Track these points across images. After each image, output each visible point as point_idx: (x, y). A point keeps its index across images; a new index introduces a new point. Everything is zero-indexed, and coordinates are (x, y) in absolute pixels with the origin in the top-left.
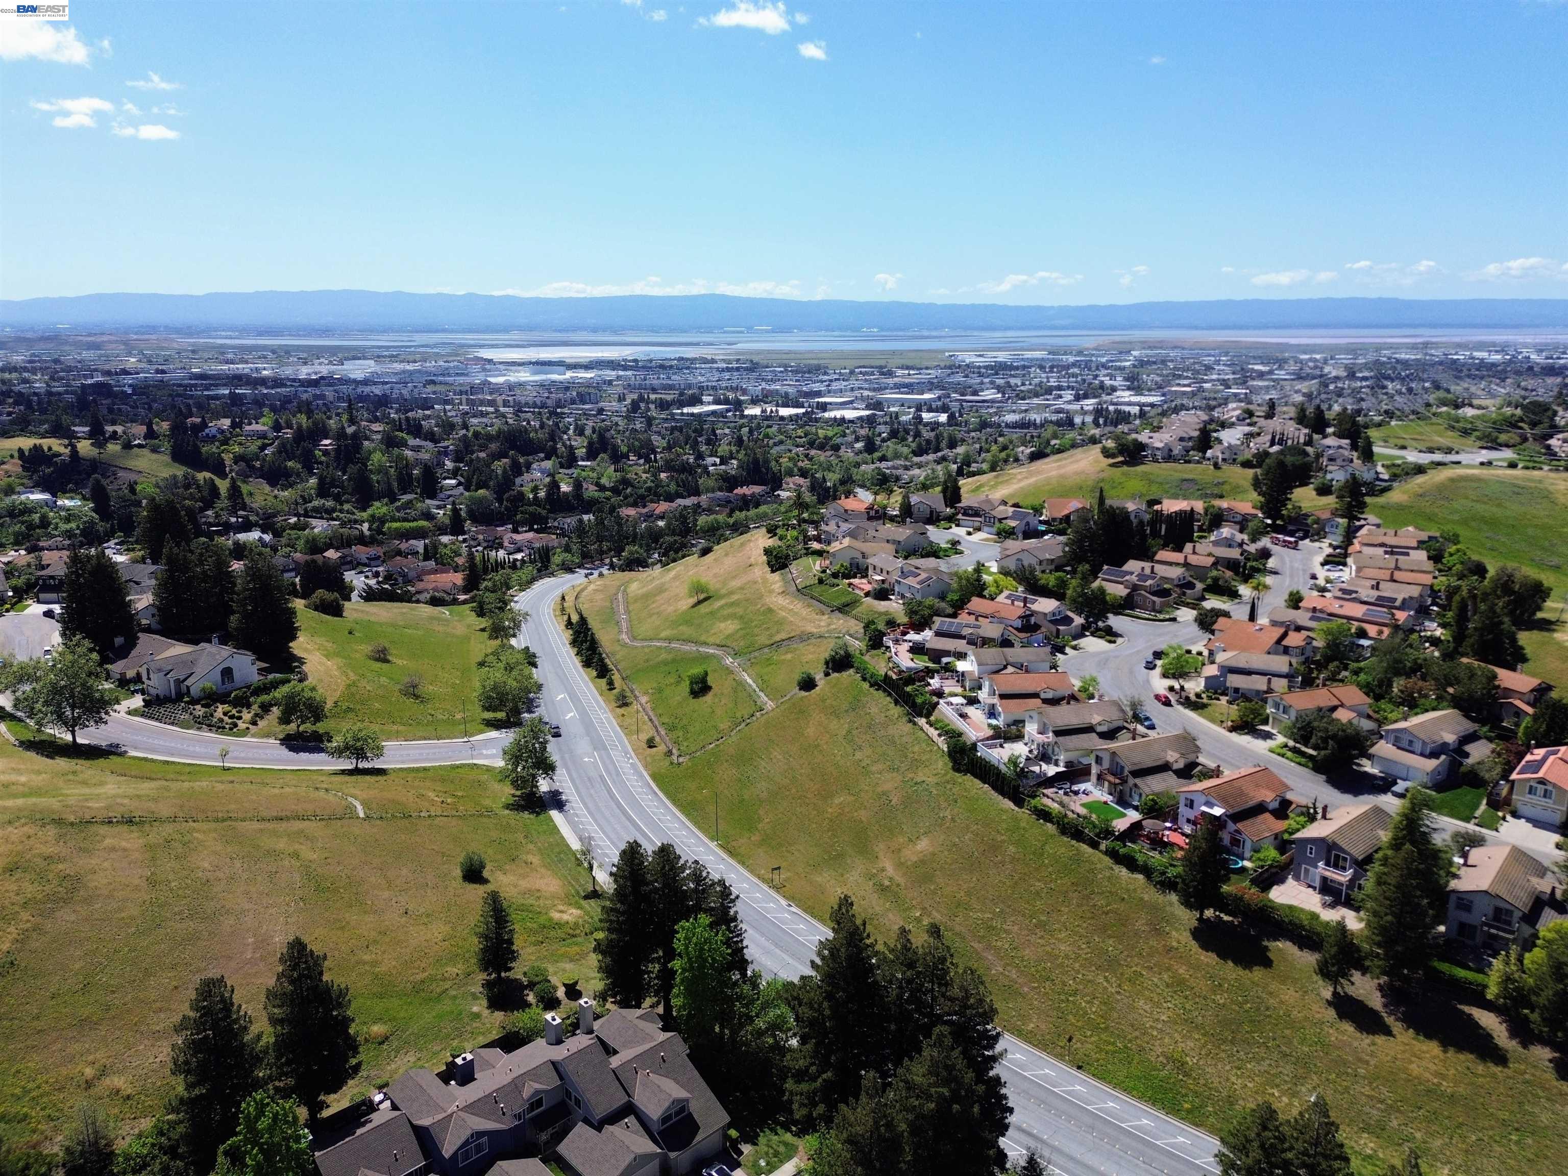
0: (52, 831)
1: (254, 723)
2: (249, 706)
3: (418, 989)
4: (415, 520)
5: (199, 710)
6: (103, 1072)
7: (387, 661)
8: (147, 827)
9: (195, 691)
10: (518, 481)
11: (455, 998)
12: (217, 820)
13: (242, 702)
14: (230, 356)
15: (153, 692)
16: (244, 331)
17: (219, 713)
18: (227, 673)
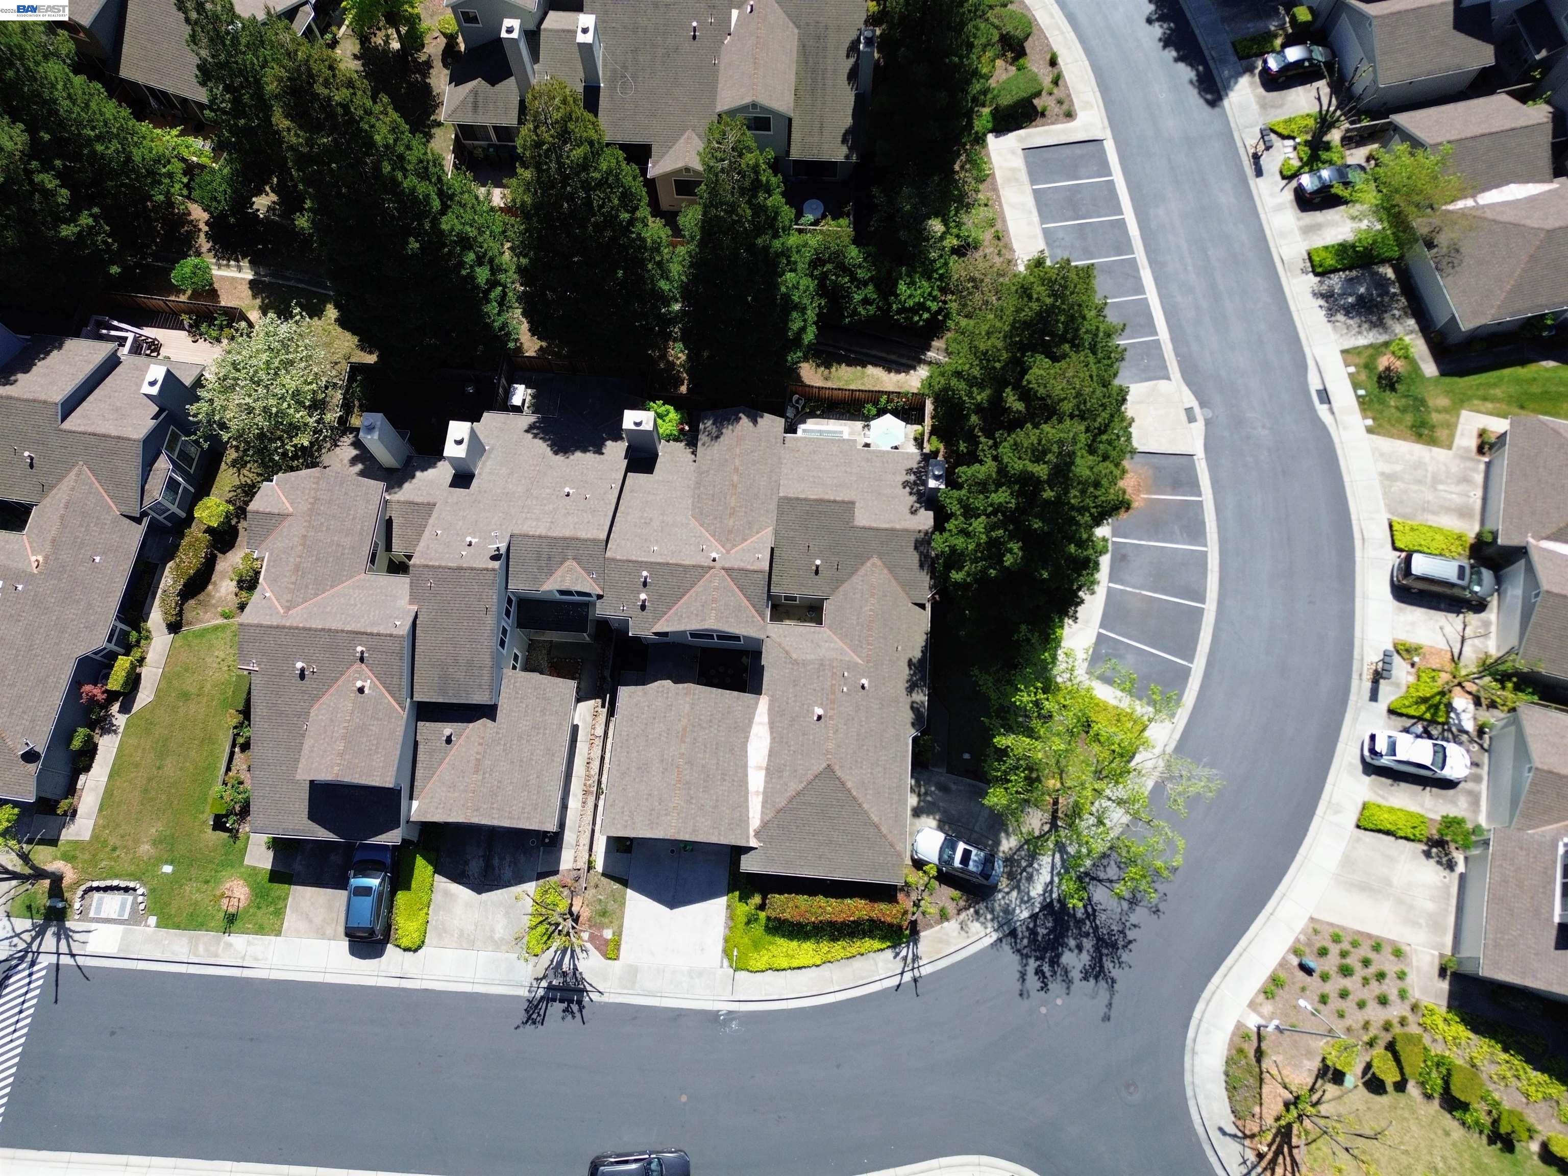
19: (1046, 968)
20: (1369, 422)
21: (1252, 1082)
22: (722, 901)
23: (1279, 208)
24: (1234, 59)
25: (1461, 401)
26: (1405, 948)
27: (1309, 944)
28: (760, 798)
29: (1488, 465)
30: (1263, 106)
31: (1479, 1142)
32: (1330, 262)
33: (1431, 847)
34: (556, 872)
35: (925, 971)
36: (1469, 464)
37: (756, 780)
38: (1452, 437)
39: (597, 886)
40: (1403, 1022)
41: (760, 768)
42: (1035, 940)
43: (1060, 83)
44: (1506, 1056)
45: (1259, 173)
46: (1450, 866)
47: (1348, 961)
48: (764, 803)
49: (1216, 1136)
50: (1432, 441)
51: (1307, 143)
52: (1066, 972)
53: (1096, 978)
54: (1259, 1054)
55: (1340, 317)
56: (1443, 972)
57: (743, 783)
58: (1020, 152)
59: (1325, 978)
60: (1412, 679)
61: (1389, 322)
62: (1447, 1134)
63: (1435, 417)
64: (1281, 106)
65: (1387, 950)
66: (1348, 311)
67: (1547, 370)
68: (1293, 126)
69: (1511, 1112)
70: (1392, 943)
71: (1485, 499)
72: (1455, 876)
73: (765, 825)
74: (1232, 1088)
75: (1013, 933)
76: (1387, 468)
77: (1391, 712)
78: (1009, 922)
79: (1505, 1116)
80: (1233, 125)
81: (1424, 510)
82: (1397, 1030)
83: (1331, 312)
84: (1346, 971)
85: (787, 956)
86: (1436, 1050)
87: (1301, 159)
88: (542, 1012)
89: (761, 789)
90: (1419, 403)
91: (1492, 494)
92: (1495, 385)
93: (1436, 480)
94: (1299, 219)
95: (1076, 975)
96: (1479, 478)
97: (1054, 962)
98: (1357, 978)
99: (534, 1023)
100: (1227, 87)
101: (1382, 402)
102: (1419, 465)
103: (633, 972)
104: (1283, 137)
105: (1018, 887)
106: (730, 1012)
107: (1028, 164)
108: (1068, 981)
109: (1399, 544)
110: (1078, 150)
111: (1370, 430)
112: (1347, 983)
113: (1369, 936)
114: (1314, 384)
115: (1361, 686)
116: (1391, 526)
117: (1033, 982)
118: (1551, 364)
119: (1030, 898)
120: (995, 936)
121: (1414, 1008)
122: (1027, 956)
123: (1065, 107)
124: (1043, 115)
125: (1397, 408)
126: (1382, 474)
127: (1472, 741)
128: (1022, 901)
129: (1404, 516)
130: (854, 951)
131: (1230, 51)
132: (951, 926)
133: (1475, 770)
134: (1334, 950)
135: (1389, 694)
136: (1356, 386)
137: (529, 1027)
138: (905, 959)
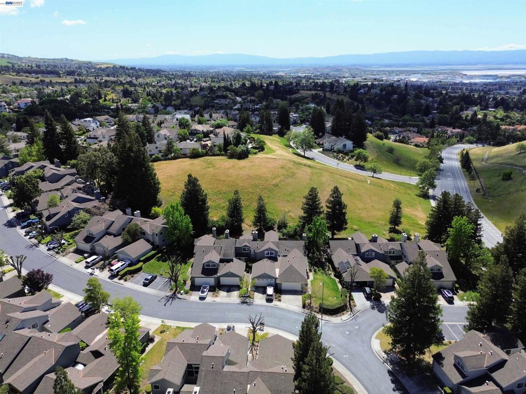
0: (292, 163)
1: (348, 160)
2: (348, 155)
3: (369, 223)
4: (418, 122)
5: (335, 154)
6: (289, 211)
7: (392, 153)
8: (313, 169)
9: (335, 149)
10: (461, 113)
11: (379, 228)
12: (330, 172)
13: (347, 154)
14: (375, 73)
15: (325, 148)
16: (381, 66)
17: (340, 156)
18: (345, 146)
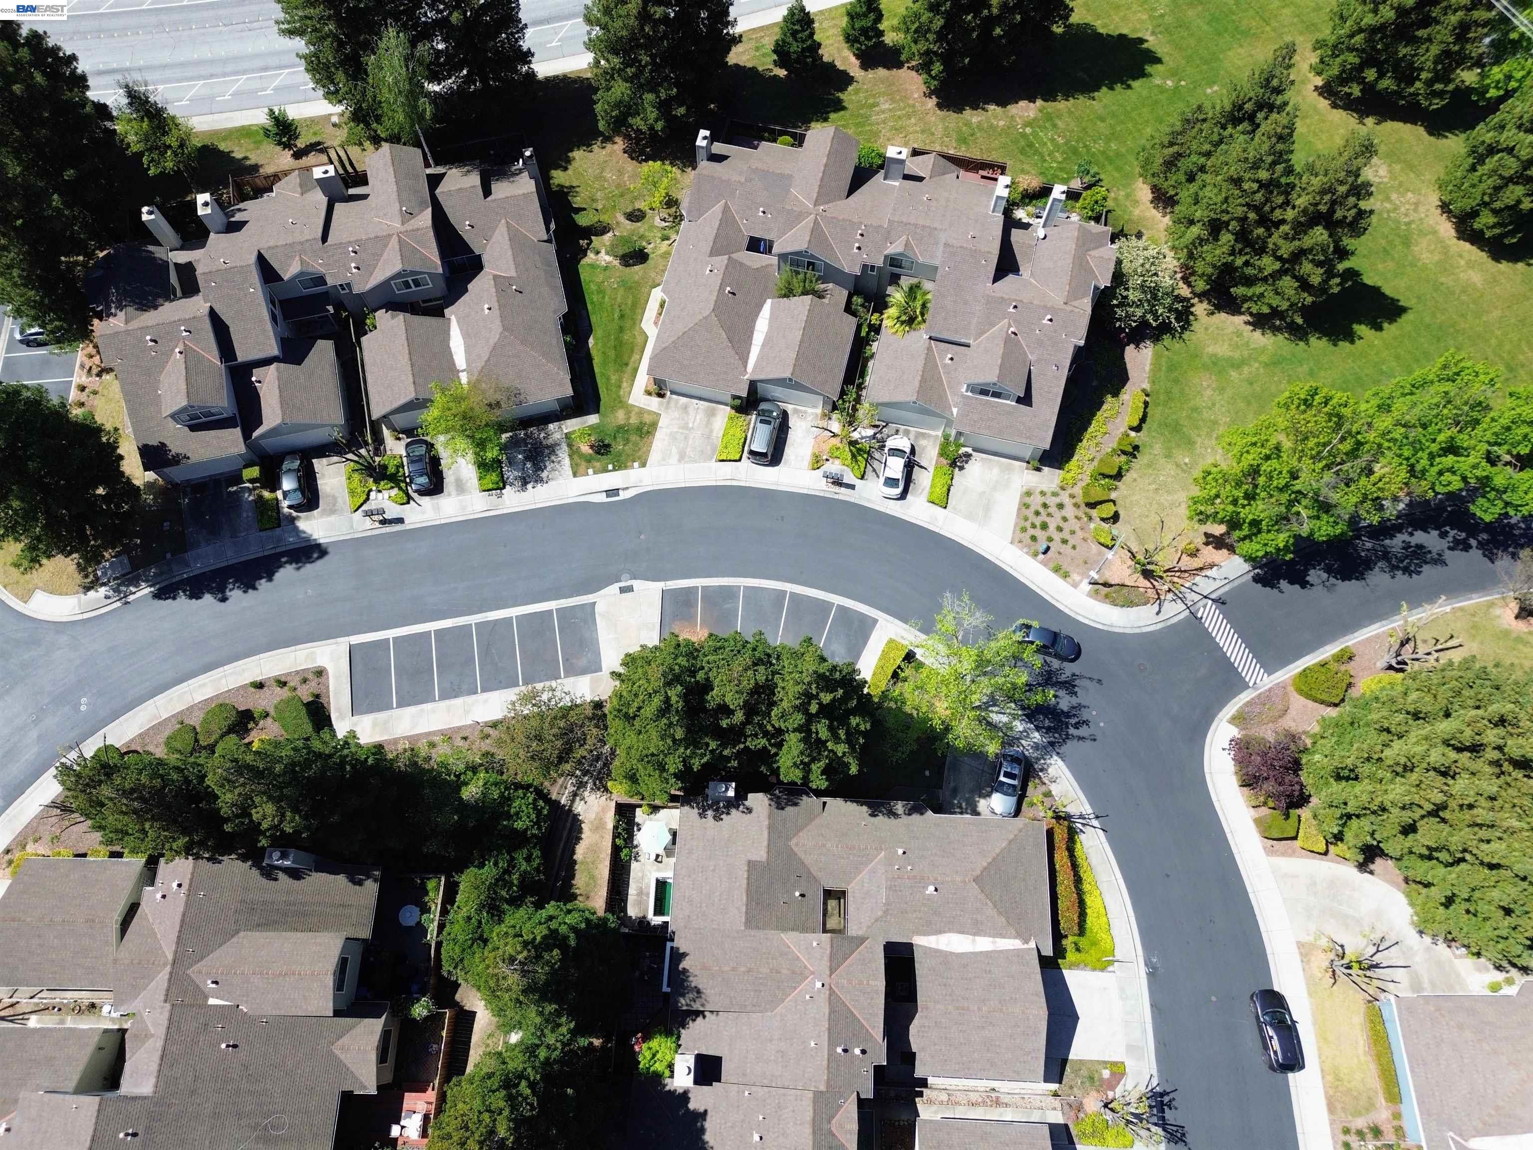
19: (1073, 721)
20: (636, 464)
21: (1125, 590)
22: (1066, 973)
23: (437, 509)
24: (278, 531)
25: (621, 403)
26: (1024, 489)
27: (1029, 547)
28: (998, 940)
29: (672, 392)
30: (332, 511)
31: (1136, 464)
32: (494, 477)
33: (956, 466)
34: (1066, 1126)
35: (1090, 811)
36: (672, 404)
37: (984, 944)
38: (650, 412)
39: (1071, 1087)
40: (1072, 496)
41: (974, 941)
42: (1054, 728)
43: (283, 679)
44: (1085, 441)
45: (400, 521)
46: (968, 456)
47: (1038, 524)
48: (1003, 936)
49: (1162, 617)
50: (654, 425)
51: (376, 481)
52: (1073, 707)
53: (1074, 686)
54: (1106, 585)
55: (544, 475)
56: (1038, 469)
57: (987, 954)
58: (356, 718)
59: (1050, 539)
60: (837, 462)
61: (550, 441)
62: (1135, 480)
63: (633, 420)
64: (335, 498)
65: (1028, 500)
66: (539, 468)
67: (596, 344)
68: (359, 490)
69: (1119, 444)
70: (1022, 497)
71: (700, 399)
72: (974, 454)
73: (1018, 935)
74: (1130, 604)
75: (1052, 744)
76: (675, 458)
77: (862, 478)
78: (1045, 747)
79: (1122, 448)
80: (348, 537)
81: (708, 438)
82: (1080, 500)
83: (539, 480)
84: (1044, 526)
85: (1098, 917)
86: (1087, 480)
87: (392, 488)
88: (1175, 1128)
89: (991, 939)
90: (620, 429)
91: (698, 394)
92: (608, 379)
93: (685, 427)
94: (449, 495)
95: (1074, 701)
96: (684, 400)
97: (1068, 715)
98: (1048, 520)
99: (1183, 1135)
100: (308, 539)
101: (620, 454)
102: (673, 437)
103: (1131, 1049)
104: (368, 499)
105: (1018, 739)
106: (1146, 965)
107: (371, 710)
108: (1080, 707)
109: (737, 457)
110: (358, 668)
111: (643, 465)
112: (1052, 527)
113: (1019, 509)
114: (602, 498)
115: (843, 494)
116: (723, 461)
117: (1083, 731)
118: (591, 341)
119: (1025, 731)
120: (1055, 757)
121: (1063, 489)
122: (1067, 734)
123: (310, 676)
124: (318, 696)
125: (624, 445)
126: (679, 461)
127: (880, 432)
128: (1028, 736)
129: (714, 450)
130: (1085, 864)
131: (269, 533)
132: (1055, 789)
133: (901, 432)
134: (1031, 532)
135: (849, 477)
136: (606, 470)
137: (1188, 1139)
138: (1084, 825)
